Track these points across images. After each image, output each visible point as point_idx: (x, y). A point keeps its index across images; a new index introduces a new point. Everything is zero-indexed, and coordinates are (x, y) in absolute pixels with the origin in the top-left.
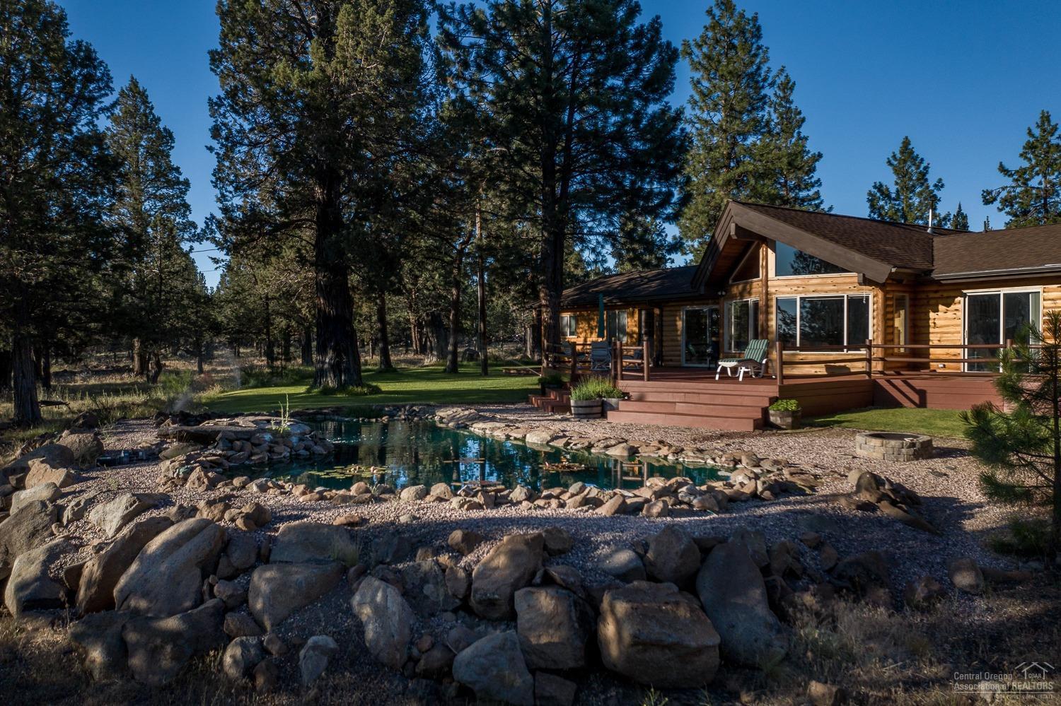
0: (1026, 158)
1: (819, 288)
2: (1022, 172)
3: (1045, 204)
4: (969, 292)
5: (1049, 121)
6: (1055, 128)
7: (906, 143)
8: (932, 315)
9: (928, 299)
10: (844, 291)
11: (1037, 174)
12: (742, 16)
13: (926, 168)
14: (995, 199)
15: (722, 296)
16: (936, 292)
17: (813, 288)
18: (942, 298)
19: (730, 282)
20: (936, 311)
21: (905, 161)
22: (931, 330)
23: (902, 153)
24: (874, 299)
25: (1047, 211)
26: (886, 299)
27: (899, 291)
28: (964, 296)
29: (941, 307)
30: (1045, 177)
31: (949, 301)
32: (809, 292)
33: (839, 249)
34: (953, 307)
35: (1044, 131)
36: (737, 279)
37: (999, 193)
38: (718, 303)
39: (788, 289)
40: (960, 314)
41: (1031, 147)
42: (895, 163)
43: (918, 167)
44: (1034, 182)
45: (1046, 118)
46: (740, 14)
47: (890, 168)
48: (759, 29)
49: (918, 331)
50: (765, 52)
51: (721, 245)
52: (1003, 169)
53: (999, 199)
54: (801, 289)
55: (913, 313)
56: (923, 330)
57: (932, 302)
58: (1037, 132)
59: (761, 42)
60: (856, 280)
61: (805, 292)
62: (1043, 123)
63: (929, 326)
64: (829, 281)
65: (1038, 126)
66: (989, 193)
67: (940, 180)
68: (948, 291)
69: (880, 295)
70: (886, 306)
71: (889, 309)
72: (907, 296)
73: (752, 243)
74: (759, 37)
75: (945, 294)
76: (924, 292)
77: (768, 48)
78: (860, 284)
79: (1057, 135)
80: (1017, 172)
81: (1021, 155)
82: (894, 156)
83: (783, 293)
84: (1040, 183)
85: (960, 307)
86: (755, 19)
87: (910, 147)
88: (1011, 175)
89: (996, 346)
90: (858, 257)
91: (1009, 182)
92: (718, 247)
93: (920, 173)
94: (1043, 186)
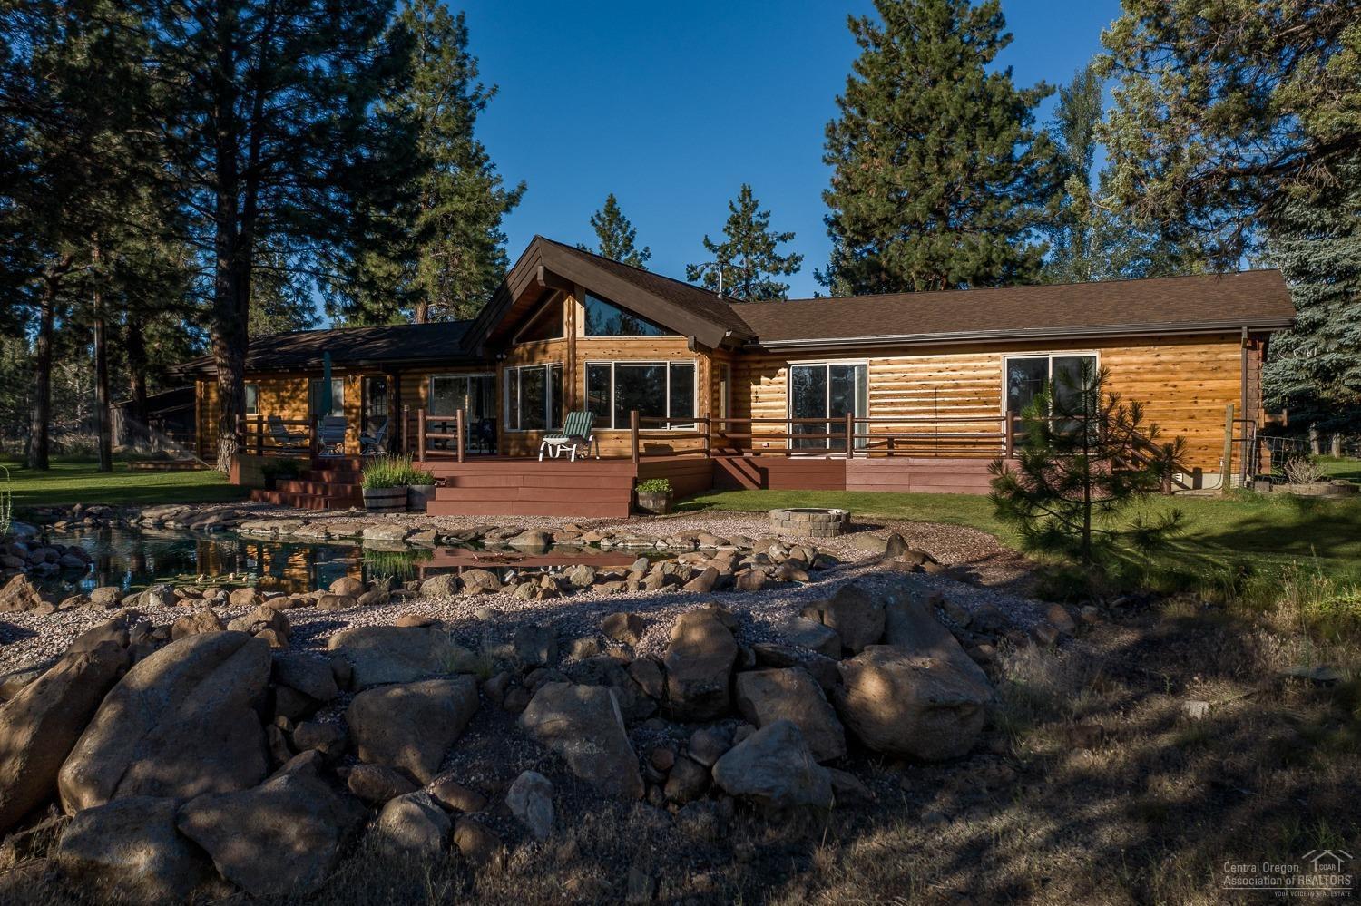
0: (729, 233)
1: (637, 352)
2: (724, 248)
3: (747, 285)
4: (794, 363)
5: (750, 196)
6: (756, 205)
7: (611, 202)
8: (754, 387)
9: (750, 370)
10: (667, 357)
11: (739, 252)
12: (444, 10)
13: (632, 233)
14: (699, 276)
15: (502, 359)
16: (759, 362)
17: (629, 352)
18: (764, 369)
19: (514, 342)
20: (758, 383)
21: (611, 223)
22: (753, 404)
23: (607, 212)
24: (701, 368)
25: (749, 294)
26: (713, 368)
27: (723, 360)
28: (789, 366)
29: (763, 379)
30: (746, 256)
31: (772, 373)
32: (626, 356)
33: (669, 307)
34: (776, 379)
35: (746, 206)
36: (523, 339)
37: (703, 270)
38: (494, 370)
39: (601, 353)
40: (785, 387)
41: (735, 222)
42: (600, 223)
43: (624, 233)
44: (736, 262)
45: (747, 193)
46: (441, 8)
47: (594, 228)
48: (465, 32)
49: (740, 405)
50: (473, 63)
51: (516, 297)
52: (708, 244)
53: (703, 276)
54: (616, 353)
55: (734, 385)
56: (746, 406)
57: (754, 373)
58: (739, 207)
59: (467, 50)
60: (685, 344)
61: (621, 357)
62: (744, 196)
63: (750, 401)
64: (650, 344)
65: (740, 201)
66: (693, 268)
67: (647, 249)
68: (770, 362)
69: (707, 363)
70: (713, 376)
71: (716, 380)
72: (729, 365)
73: (554, 291)
74: (464, 42)
75: (770, 365)
76: (745, 361)
77: (477, 59)
78: (690, 349)
79: (757, 212)
80: (721, 248)
81: (725, 230)
82: (598, 215)
83: (595, 357)
84: (742, 263)
85: (784, 379)
86: (461, 19)
87: (616, 206)
88: (714, 251)
89: (820, 420)
90: (688, 316)
91: (713, 258)
92: (510, 297)
93: (627, 238)
94: (745, 266)
